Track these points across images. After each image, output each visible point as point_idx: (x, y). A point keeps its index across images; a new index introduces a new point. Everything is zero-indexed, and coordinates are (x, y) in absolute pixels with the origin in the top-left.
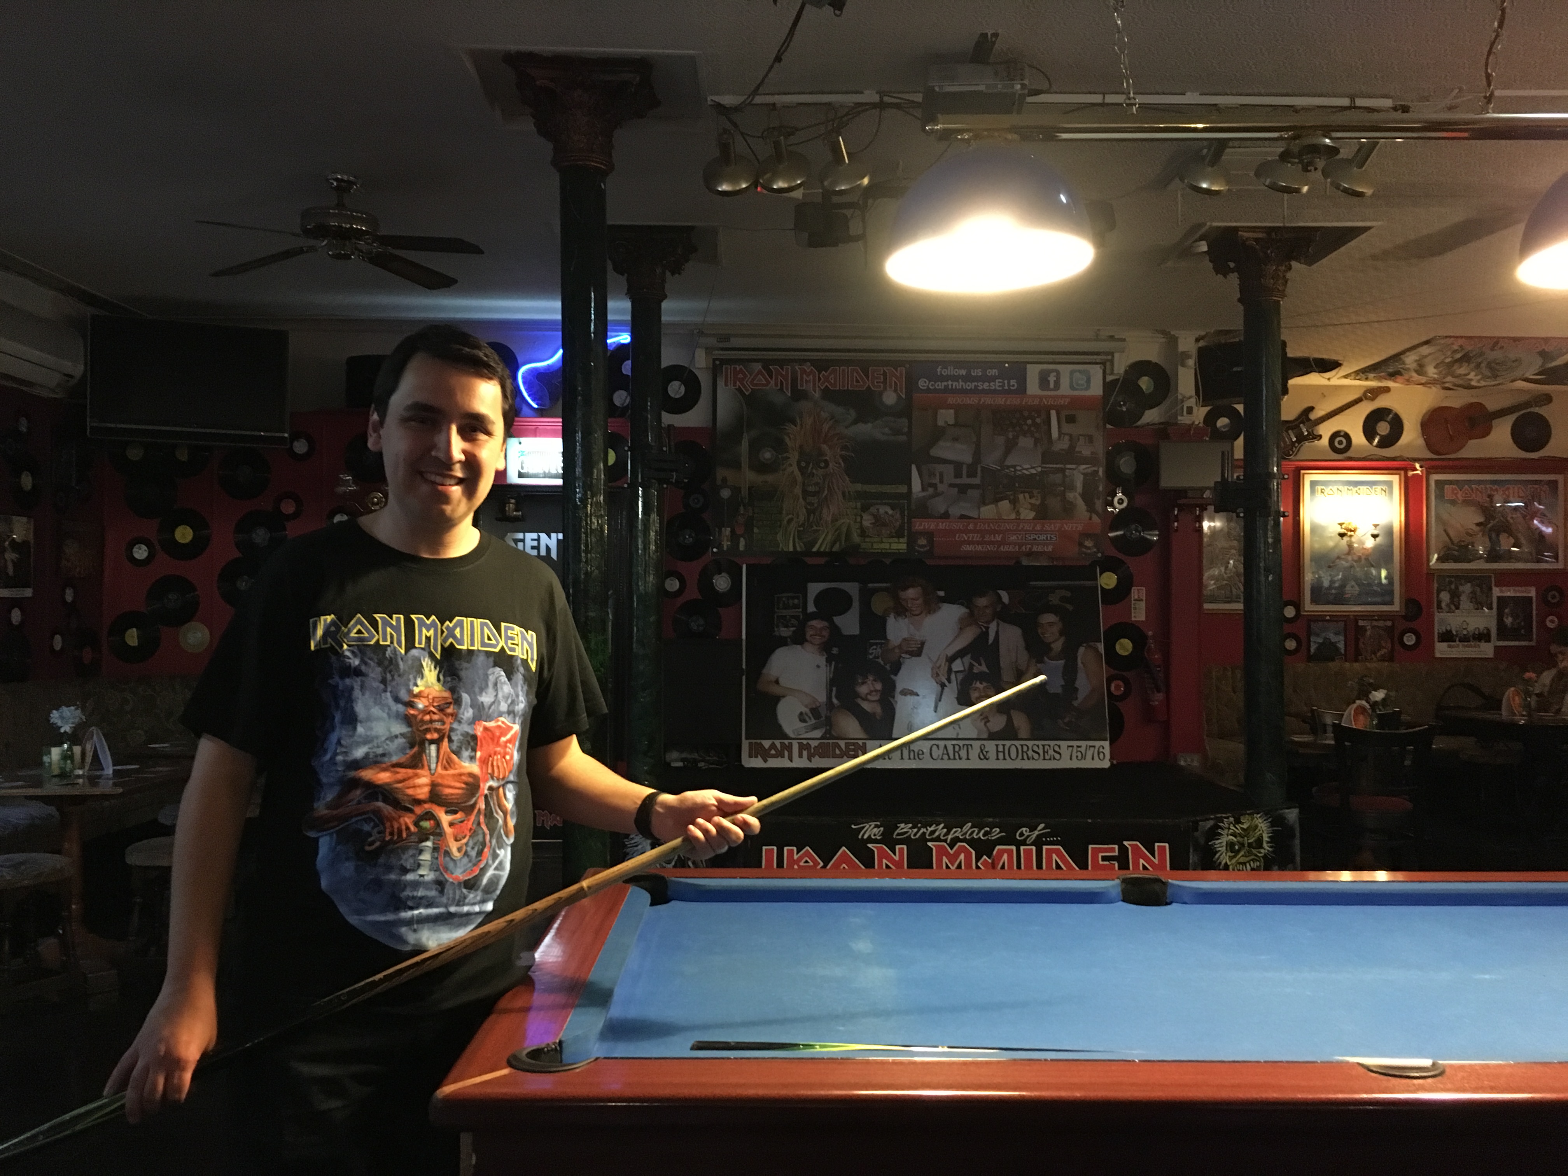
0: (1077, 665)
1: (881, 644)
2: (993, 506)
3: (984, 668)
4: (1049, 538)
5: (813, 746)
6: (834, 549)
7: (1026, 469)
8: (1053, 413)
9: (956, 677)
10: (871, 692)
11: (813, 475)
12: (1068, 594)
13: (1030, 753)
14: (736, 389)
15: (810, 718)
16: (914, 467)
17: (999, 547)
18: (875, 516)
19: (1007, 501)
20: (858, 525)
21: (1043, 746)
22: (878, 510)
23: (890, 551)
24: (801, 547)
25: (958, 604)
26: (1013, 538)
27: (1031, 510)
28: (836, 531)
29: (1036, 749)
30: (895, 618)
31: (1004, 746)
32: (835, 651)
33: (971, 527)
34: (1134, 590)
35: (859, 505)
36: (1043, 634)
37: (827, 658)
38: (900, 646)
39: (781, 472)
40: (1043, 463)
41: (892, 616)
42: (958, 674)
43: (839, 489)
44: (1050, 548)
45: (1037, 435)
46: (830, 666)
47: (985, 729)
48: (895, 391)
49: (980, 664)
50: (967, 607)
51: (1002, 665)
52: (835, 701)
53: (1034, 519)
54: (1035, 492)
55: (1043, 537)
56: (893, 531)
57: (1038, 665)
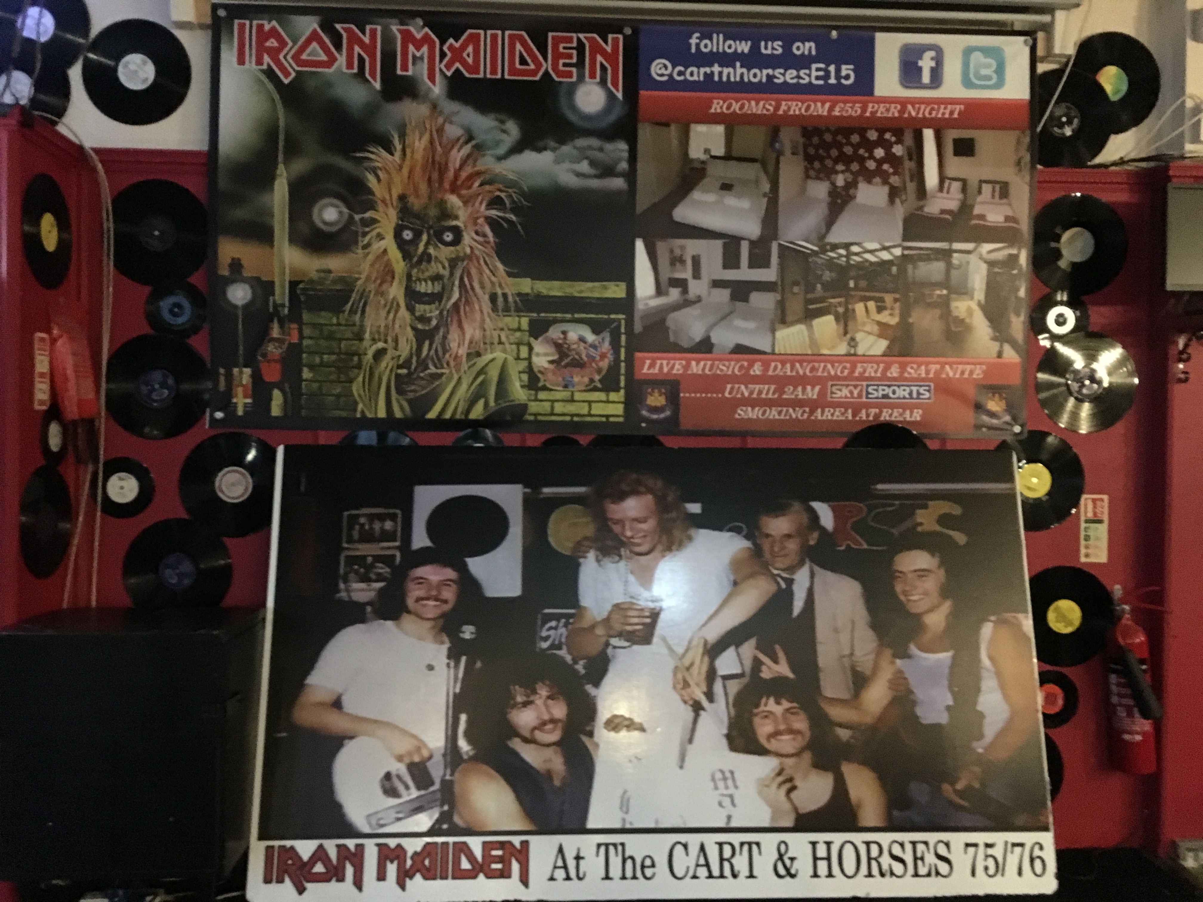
0: (979, 661)
1: (568, 616)
2: (801, 328)
3: (783, 669)
4: (915, 395)
5: (410, 853)
6: (473, 416)
7: (871, 252)
8: (929, 135)
9: (725, 687)
10: (542, 725)
11: (426, 258)
12: (956, 510)
13: (886, 861)
14: (263, 71)
15: (407, 787)
16: (640, 245)
17: (812, 412)
18: (558, 346)
19: (830, 319)
20: (523, 365)
21: (914, 843)
22: (564, 333)
23: (588, 419)
24: (402, 408)
25: (730, 530)
26: (843, 393)
27: (880, 336)
28: (475, 379)
29: (897, 850)
30: (598, 561)
31: (828, 844)
32: (468, 632)
33: (757, 370)
34: (1086, 500)
35: (525, 322)
36: (905, 593)
37: (450, 650)
38: (607, 621)
39: (360, 251)
40: (905, 238)
41: (591, 555)
42: (729, 683)
43: (483, 287)
44: (917, 415)
45: (895, 180)
46: (457, 666)
47: (787, 806)
48: (603, 82)
49: (776, 661)
50: (747, 537)
51: (822, 661)
52: (463, 745)
53: (884, 355)
54: (889, 298)
55: (902, 392)
56: (597, 377)
57: (898, 662)
